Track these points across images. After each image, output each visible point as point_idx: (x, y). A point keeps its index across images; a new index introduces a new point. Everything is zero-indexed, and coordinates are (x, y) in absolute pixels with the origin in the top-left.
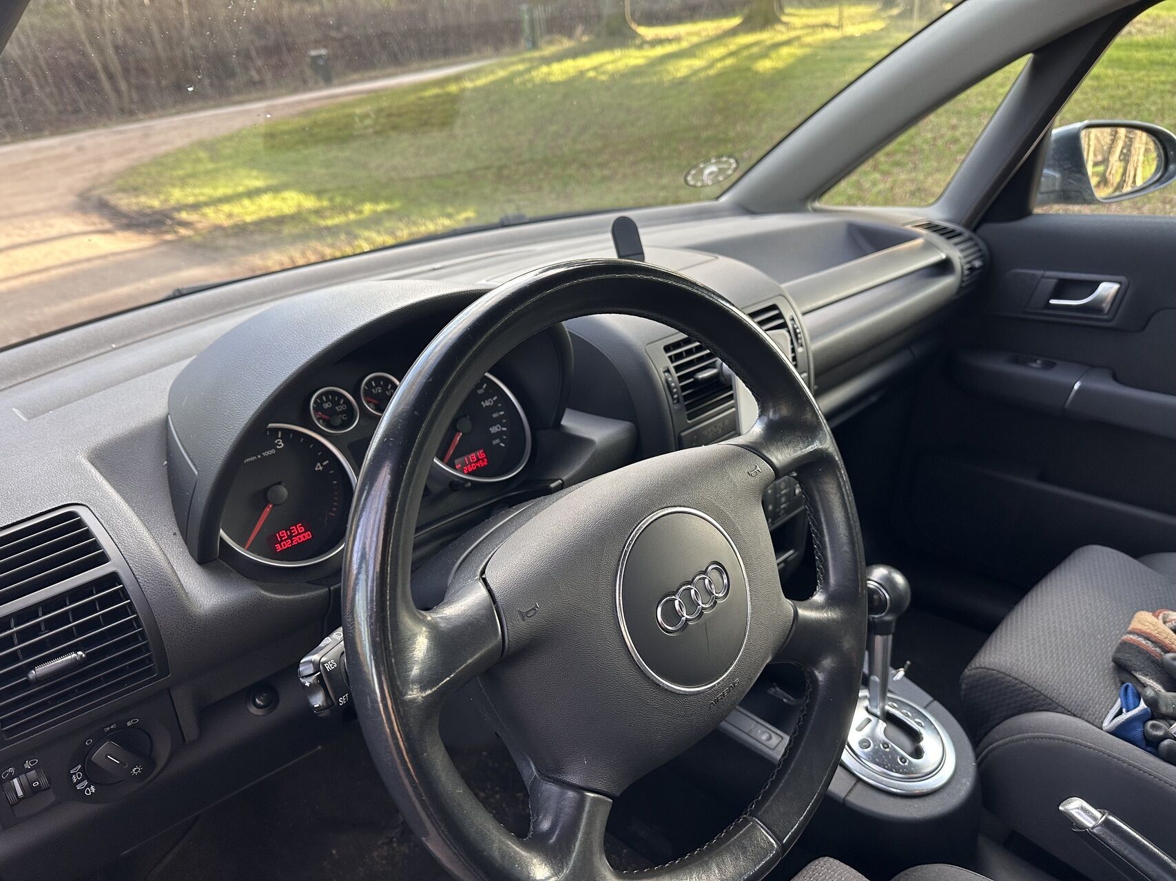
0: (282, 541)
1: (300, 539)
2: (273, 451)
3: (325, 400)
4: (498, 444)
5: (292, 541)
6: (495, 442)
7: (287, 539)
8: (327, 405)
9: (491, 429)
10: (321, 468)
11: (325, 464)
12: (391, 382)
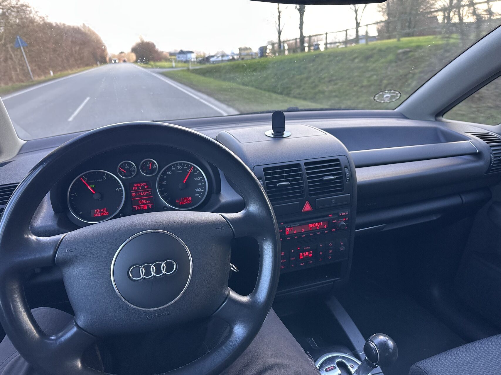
0: (97, 213)
1: (104, 214)
2: (101, 180)
3: (126, 165)
4: (198, 196)
5: (101, 214)
6: (196, 195)
7: (99, 213)
8: (127, 167)
9: (196, 189)
10: (118, 190)
11: (120, 189)
12: (155, 163)
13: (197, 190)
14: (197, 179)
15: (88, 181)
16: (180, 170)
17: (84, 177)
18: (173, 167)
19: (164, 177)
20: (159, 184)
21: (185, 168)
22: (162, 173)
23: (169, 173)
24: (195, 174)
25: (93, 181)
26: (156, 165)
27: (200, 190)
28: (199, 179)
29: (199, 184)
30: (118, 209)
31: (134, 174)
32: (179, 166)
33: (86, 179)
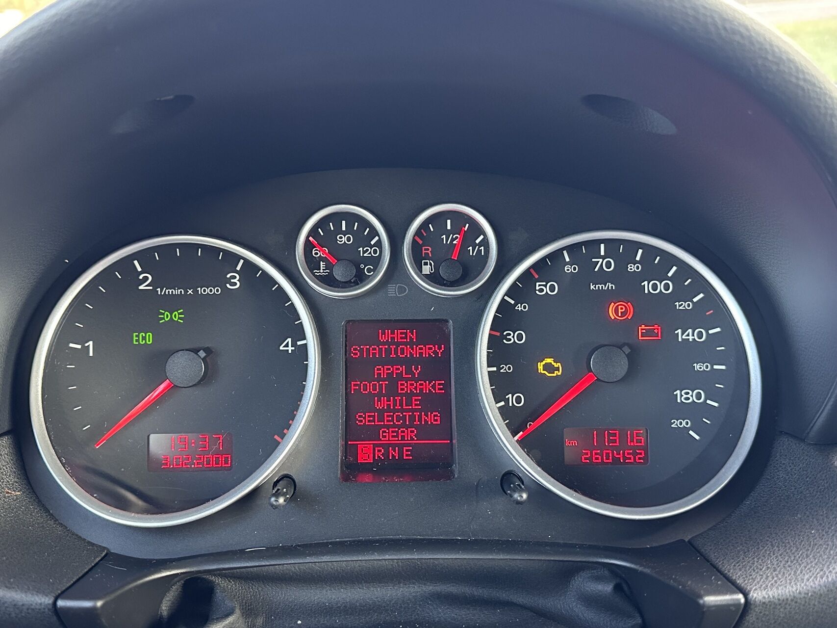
3: (344, 227)
6: (677, 423)
9: (678, 392)
10: (290, 349)
11: (299, 343)
12: (482, 232)
13: (686, 396)
14: (691, 335)
15: (155, 290)
16: (603, 277)
17: (139, 269)
18: (567, 259)
19: (519, 307)
20: (493, 341)
21: (632, 268)
22: (514, 285)
23: (547, 290)
24: (682, 306)
25: (177, 292)
26: (485, 243)
27: (699, 396)
28: (700, 335)
29: (697, 367)
30: (278, 444)
31: (374, 277)
32: (604, 258)
33: (146, 278)
